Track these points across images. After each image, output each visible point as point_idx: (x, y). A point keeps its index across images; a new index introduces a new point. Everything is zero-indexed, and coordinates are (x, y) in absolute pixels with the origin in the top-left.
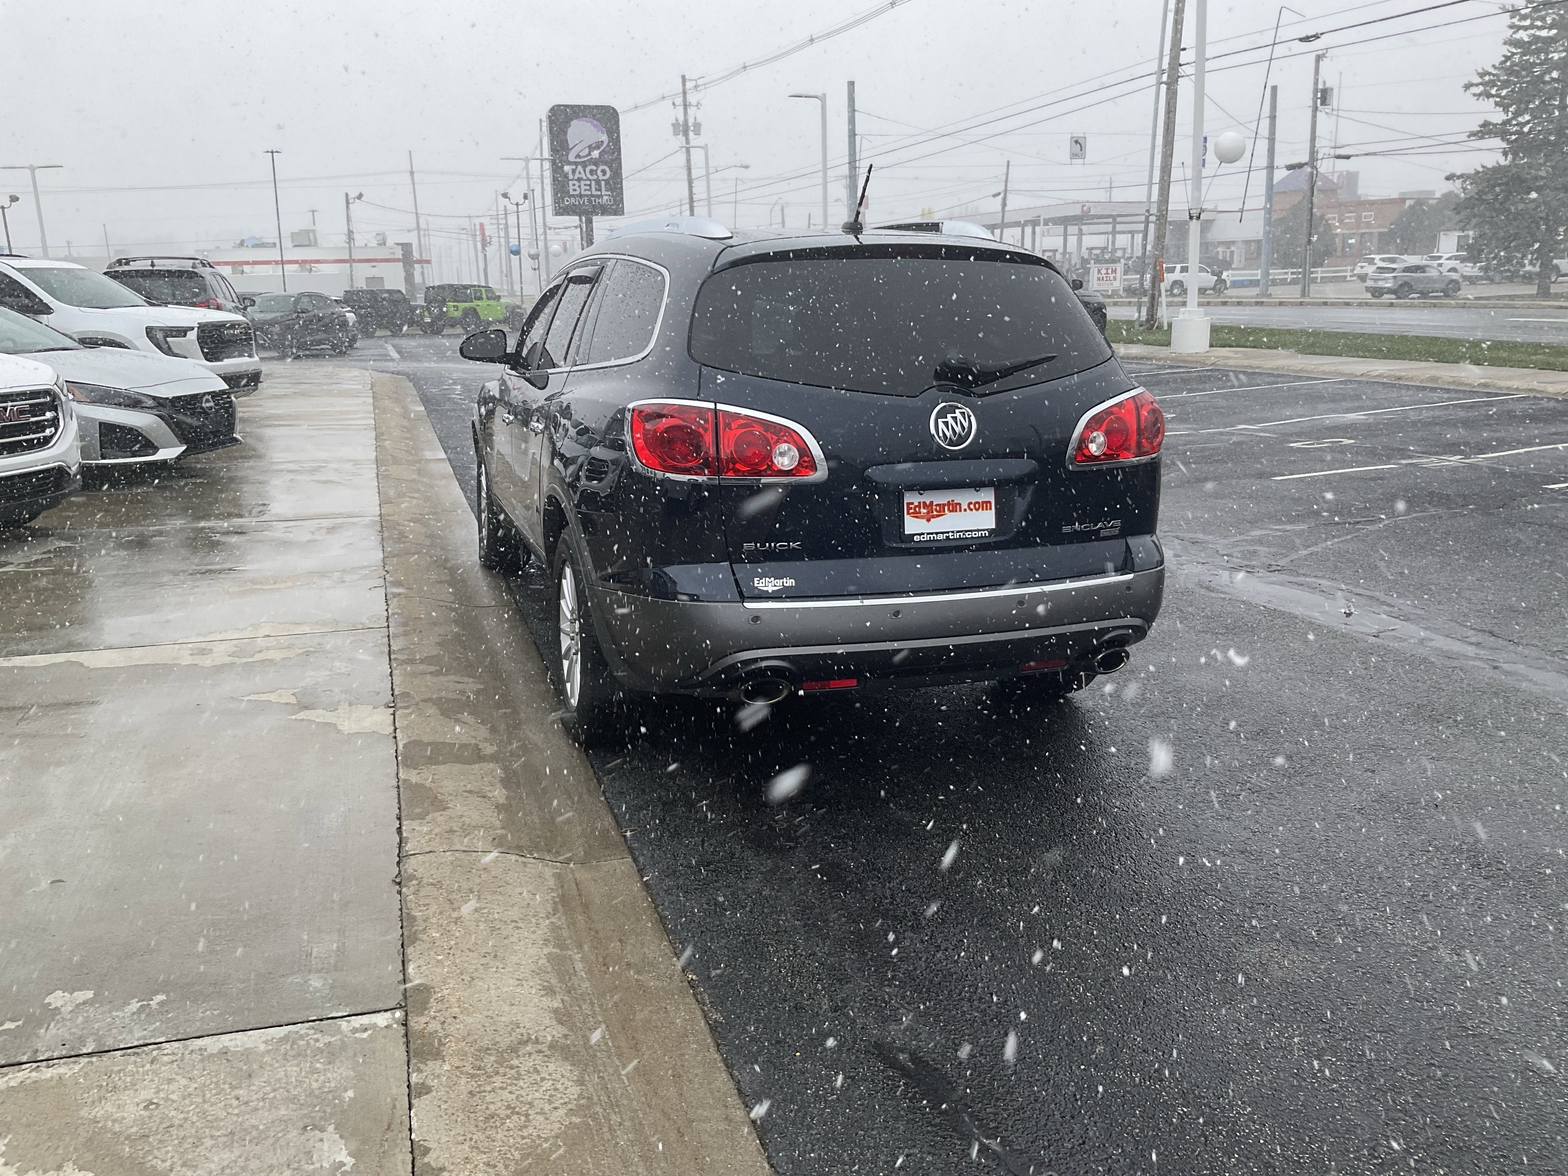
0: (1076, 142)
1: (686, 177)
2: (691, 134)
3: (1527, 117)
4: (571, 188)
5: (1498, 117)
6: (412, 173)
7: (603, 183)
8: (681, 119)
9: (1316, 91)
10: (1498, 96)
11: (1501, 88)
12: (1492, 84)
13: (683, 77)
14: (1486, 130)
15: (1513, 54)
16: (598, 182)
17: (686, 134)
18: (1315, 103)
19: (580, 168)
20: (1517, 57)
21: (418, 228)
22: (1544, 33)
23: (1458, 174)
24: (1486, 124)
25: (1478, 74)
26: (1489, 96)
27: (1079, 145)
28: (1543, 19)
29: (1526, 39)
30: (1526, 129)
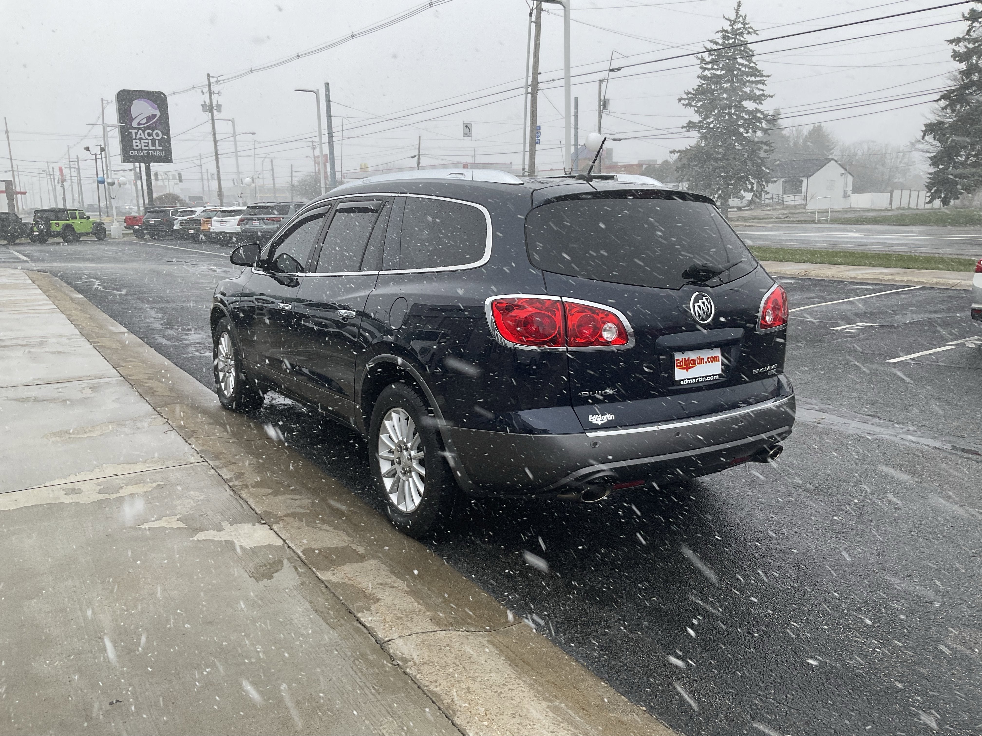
0: (466, 126)
1: (212, 139)
2: (215, 112)
3: (712, 119)
4: (135, 144)
5: (696, 119)
6: (7, 132)
7: (157, 141)
8: (208, 102)
9: (600, 100)
10: (696, 106)
11: (697, 102)
12: (692, 99)
13: (208, 75)
14: (691, 126)
15: (703, 84)
16: (153, 141)
17: (211, 111)
18: (600, 108)
19: (140, 131)
20: (705, 86)
21: (13, 171)
22: (718, 73)
23: (677, 150)
24: (690, 122)
25: (686, 93)
26: (691, 106)
27: (468, 128)
28: (718, 65)
29: (709, 76)
30: (711, 126)
